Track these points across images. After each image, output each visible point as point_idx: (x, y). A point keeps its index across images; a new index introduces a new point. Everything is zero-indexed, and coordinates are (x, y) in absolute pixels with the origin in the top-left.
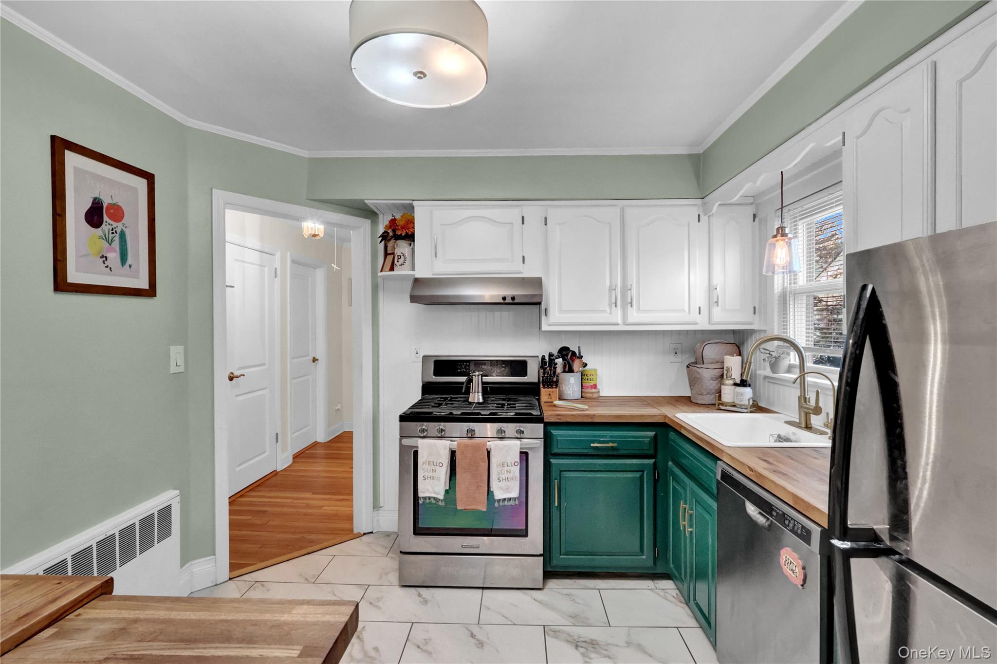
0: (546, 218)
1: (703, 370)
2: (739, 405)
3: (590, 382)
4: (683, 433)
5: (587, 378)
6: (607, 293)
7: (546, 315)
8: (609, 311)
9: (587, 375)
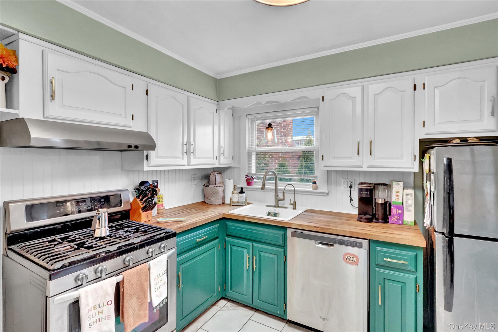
0: (147, 91)
1: (218, 188)
2: (241, 202)
3: (161, 202)
4: (245, 220)
5: (159, 200)
6: (181, 146)
7: (147, 159)
8: (182, 157)
9: (159, 198)
